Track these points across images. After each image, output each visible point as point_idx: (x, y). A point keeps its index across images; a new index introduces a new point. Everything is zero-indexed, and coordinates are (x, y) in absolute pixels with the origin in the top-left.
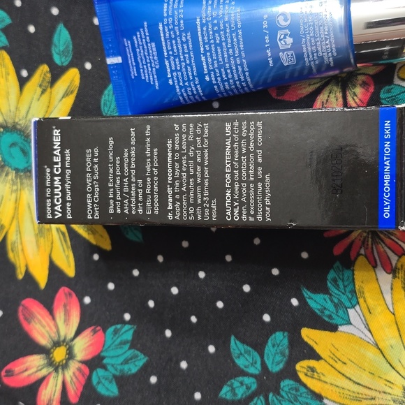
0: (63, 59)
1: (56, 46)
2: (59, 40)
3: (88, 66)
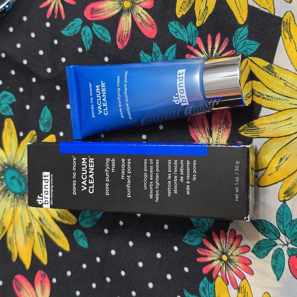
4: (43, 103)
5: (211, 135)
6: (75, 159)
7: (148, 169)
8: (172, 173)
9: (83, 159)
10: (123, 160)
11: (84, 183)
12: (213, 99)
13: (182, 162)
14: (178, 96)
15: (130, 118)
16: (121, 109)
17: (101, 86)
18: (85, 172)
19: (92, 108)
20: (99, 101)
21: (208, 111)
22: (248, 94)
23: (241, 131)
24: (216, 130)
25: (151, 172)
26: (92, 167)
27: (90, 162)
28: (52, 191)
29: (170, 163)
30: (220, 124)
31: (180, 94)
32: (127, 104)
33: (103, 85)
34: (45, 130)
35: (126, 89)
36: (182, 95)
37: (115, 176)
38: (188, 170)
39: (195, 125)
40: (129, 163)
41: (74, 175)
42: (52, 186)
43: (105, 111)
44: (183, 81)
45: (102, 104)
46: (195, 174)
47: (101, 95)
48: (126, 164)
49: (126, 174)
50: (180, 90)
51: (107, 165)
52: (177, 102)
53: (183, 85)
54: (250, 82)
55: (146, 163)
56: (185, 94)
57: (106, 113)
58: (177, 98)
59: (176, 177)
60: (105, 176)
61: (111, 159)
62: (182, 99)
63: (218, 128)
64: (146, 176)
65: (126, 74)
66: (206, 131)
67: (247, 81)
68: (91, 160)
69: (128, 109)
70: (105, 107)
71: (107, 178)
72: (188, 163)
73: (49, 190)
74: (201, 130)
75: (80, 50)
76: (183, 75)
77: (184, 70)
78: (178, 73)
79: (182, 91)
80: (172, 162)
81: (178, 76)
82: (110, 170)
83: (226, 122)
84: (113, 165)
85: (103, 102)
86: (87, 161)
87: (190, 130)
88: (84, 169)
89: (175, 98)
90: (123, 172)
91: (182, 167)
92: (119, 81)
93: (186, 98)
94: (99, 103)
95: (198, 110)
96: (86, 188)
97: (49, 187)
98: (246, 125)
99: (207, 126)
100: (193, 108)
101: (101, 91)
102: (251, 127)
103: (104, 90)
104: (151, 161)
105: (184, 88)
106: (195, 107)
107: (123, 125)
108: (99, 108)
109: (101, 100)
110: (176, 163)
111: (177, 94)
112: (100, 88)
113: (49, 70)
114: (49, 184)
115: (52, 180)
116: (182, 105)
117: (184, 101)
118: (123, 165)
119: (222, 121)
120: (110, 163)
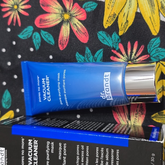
0: (7, 106)
1: (4, 99)
2: (6, 97)
3: (18, 110)
4: (5, 88)
5: (130, 119)
6: (23, 140)
7: (80, 153)
8: (99, 158)
9: (29, 140)
10: (60, 144)
11: (30, 159)
12: (132, 96)
13: (107, 150)
14: (104, 93)
15: (67, 105)
16: (60, 98)
17: (46, 79)
18: (30, 151)
19: (40, 95)
20: (44, 90)
21: (128, 104)
22: (160, 90)
23: (153, 118)
24: (134, 115)
25: (83, 155)
26: (36, 148)
27: (34, 143)
28: (7, 162)
29: (97, 150)
30: (137, 111)
31: (106, 92)
32: (65, 95)
33: (47, 78)
34: (6, 107)
35: (64, 84)
36: (108, 93)
37: (54, 156)
38: (112, 157)
39: (118, 111)
40: (65, 147)
41: (23, 152)
42: (7, 159)
43: (49, 98)
44: (109, 82)
45: (46, 93)
46: (118, 160)
47: (46, 86)
48: (63, 147)
49: (62, 155)
50: (106, 89)
51: (48, 147)
52: (104, 97)
53: (109, 85)
54: (161, 81)
55: (78, 148)
56: (110, 92)
57: (49, 100)
58: (104, 94)
59: (102, 162)
60: (46, 156)
61: (51, 143)
62: (107, 95)
63: (135, 114)
64: (78, 158)
65: (64, 72)
66: (126, 115)
67: (159, 80)
68: (36, 142)
69: (66, 99)
70: (48, 96)
71: (48, 157)
72: (113, 151)
73: (4, 161)
74: (122, 115)
75: (32, 50)
76: (109, 77)
77: (109, 73)
78: (105, 75)
79: (107, 90)
80: (100, 149)
81: (105, 77)
82: (50, 151)
83: (141, 110)
84: (53, 147)
85: (47, 91)
86: (32, 142)
87: (114, 114)
88: (30, 148)
89: (102, 94)
90: (60, 154)
91: (107, 154)
92: (59, 77)
93: (111, 95)
94: (44, 92)
95: (120, 103)
96: (31, 163)
97: (4, 159)
98: (157, 114)
99: (127, 112)
100: (116, 102)
101: (45, 83)
102: (162, 115)
103: (48, 83)
104: (83, 147)
105: (109, 87)
106: (118, 100)
107: (63, 108)
108: (44, 95)
109: (46, 89)
110: (102, 151)
111: (103, 92)
112: (45, 80)
113: (9, 64)
114: (4, 157)
115: (6, 155)
116: (108, 99)
117: (109, 97)
118: (60, 148)
119: (138, 109)
120: (50, 145)
